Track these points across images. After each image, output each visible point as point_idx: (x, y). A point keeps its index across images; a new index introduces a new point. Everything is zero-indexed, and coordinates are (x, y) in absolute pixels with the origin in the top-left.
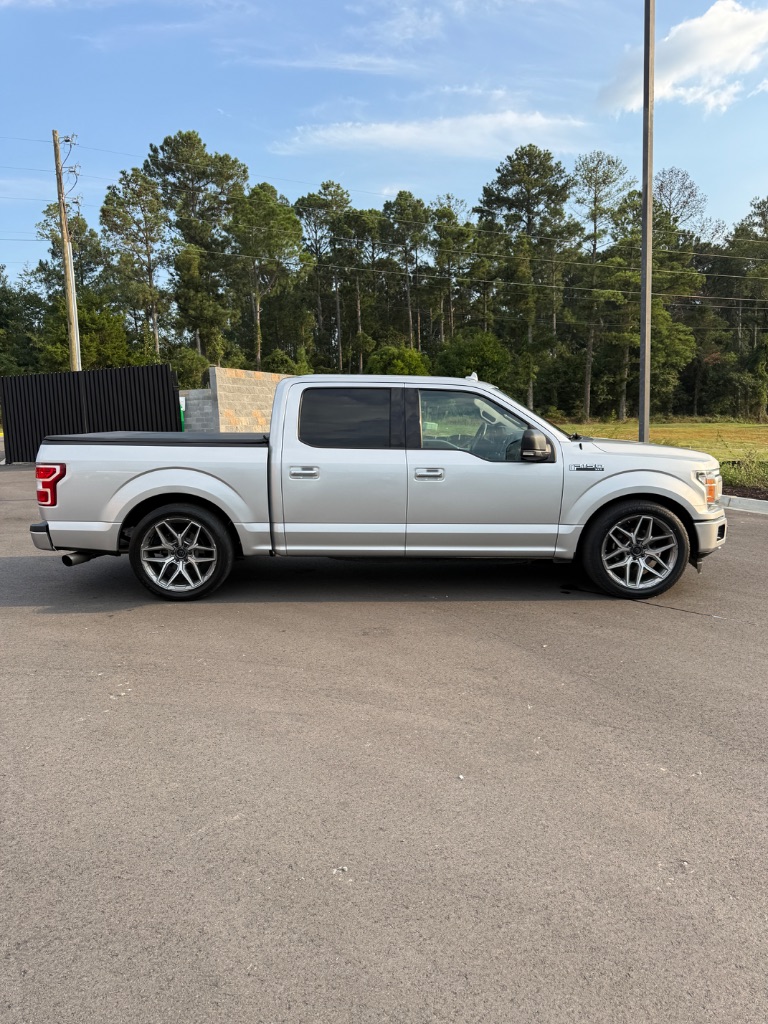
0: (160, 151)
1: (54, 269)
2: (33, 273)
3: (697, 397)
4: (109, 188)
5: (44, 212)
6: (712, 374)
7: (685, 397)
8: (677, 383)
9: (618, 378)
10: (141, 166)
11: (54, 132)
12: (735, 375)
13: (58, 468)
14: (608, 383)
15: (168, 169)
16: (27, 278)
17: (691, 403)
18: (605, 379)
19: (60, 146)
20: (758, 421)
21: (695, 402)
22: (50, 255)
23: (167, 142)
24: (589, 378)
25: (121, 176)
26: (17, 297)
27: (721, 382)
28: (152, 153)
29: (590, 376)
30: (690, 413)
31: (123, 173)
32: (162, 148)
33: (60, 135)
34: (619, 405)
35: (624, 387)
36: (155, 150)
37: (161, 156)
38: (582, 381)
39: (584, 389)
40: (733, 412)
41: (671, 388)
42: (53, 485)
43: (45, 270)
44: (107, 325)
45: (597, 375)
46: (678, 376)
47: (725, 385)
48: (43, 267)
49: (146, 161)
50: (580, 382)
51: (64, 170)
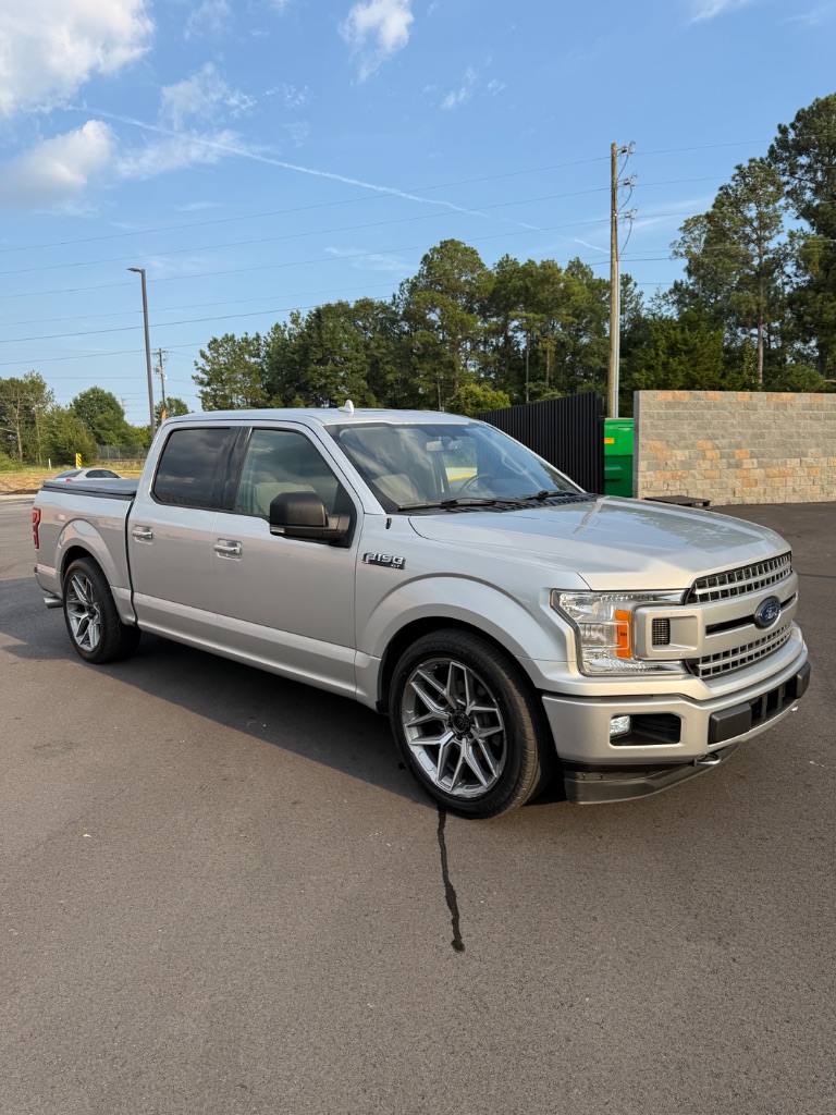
0: (790, 130)
1: (688, 288)
2: (665, 296)
4: (721, 189)
5: (681, 229)
10: (765, 154)
11: (613, 145)
15: (800, 148)
16: (658, 302)
19: (617, 159)
22: (686, 274)
23: (799, 117)
25: (736, 172)
26: (653, 323)
28: (779, 136)
31: (739, 167)
32: (793, 126)
33: (619, 147)
36: (783, 130)
37: (792, 135)
43: (679, 290)
44: (699, 344)
48: (677, 287)
49: (772, 146)
51: (619, 184)
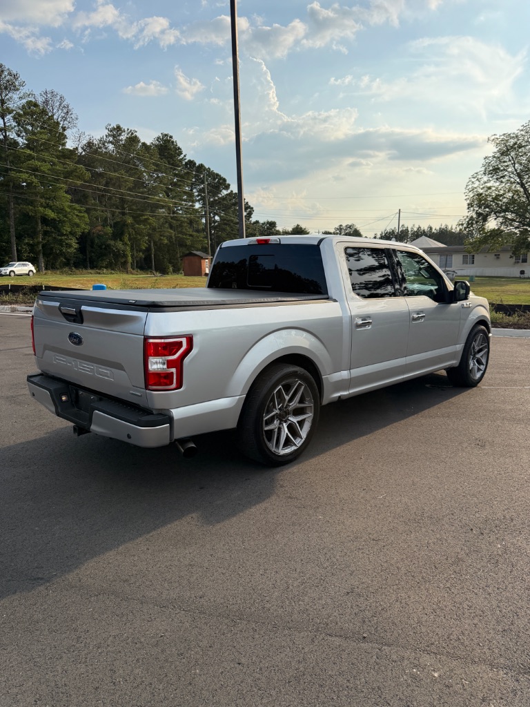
3: (88, 256)
6: (97, 241)
7: (80, 256)
8: (76, 246)
9: (36, 240)
12: (112, 243)
13: (184, 341)
14: (28, 244)
17: (85, 260)
18: (27, 241)
20: (127, 273)
21: (88, 260)
24: (14, 240)
27: (104, 247)
29: (15, 238)
30: (86, 268)
34: (38, 261)
35: (41, 248)
38: (9, 242)
39: (11, 247)
40: (111, 267)
41: (72, 250)
42: (178, 364)
45: (19, 237)
46: (77, 241)
47: (105, 249)
50: (7, 243)
